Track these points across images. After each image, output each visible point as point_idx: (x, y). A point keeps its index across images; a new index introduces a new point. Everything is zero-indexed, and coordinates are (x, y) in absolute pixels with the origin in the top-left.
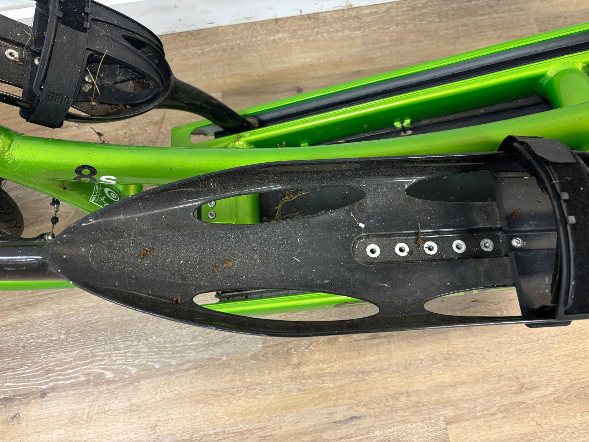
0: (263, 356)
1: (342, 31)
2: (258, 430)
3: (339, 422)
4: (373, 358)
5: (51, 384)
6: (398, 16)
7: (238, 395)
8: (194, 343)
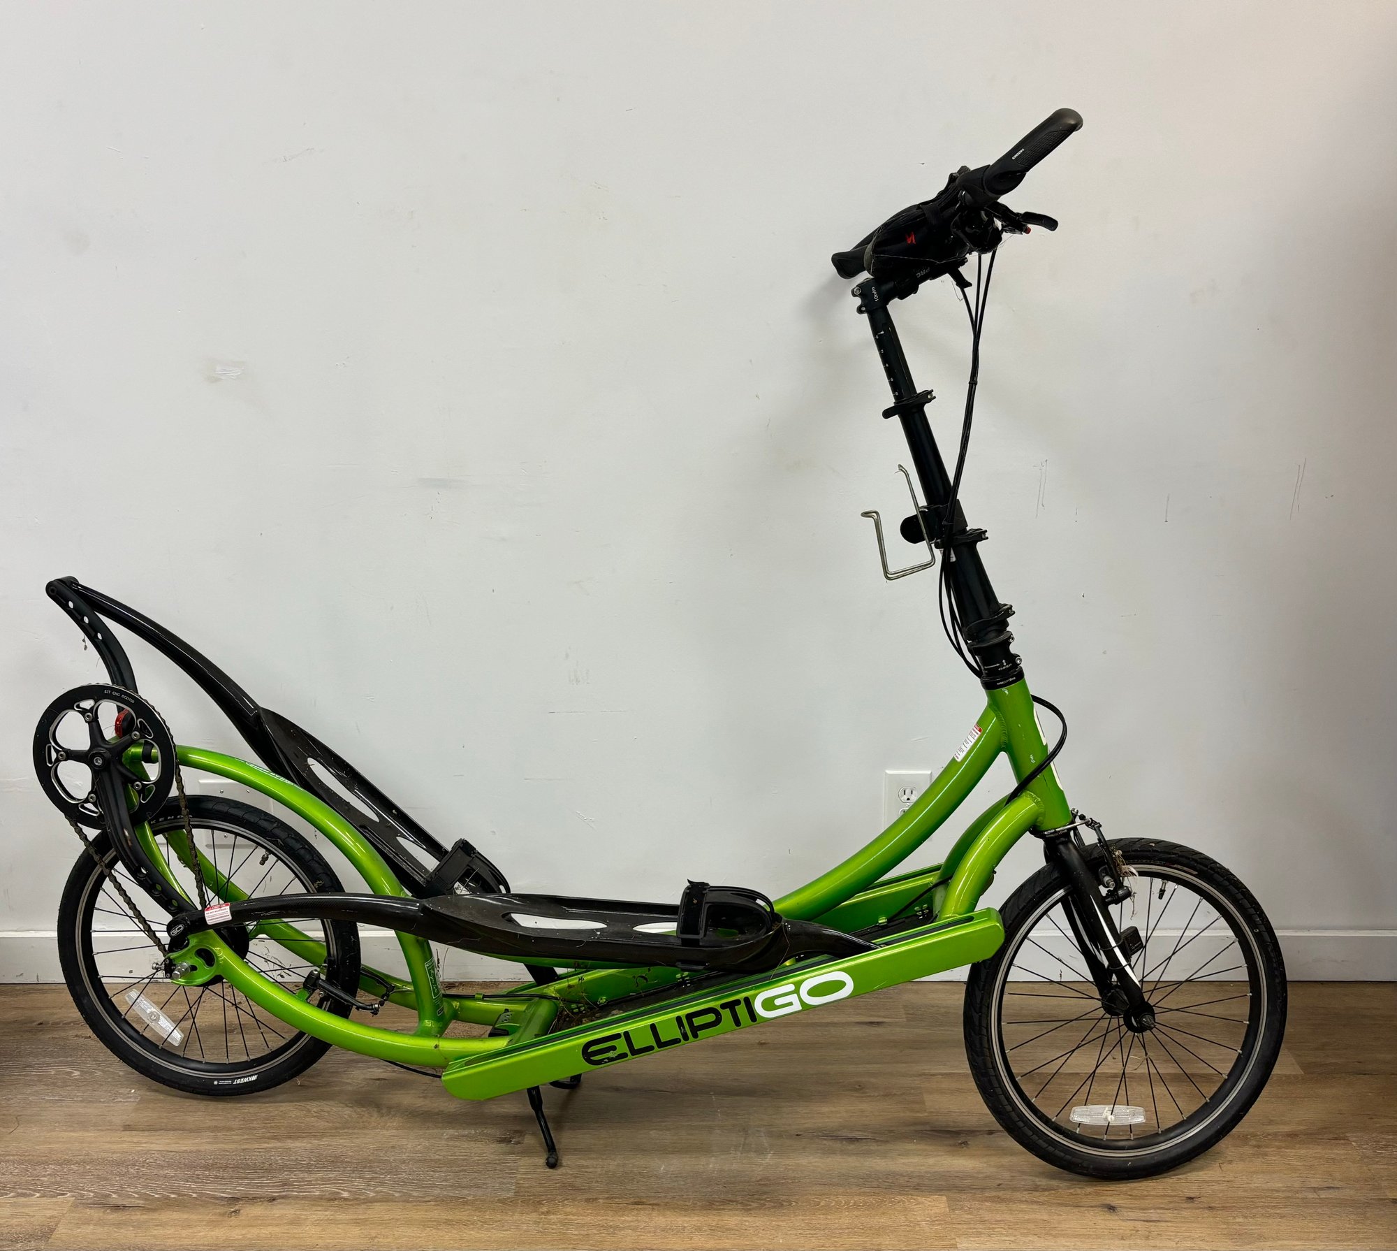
0: (511, 1202)
4: (630, 1219)
5: (284, 1193)
7: (472, 1226)
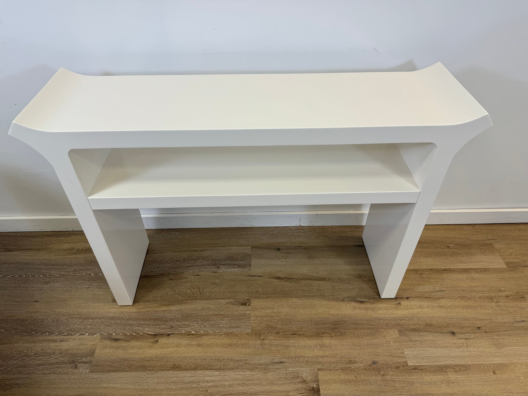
1: (297, 233)
2: (244, 361)
3: (275, 363)
5: (172, 332)
6: (318, 231)
7: (239, 347)
8: (226, 326)
